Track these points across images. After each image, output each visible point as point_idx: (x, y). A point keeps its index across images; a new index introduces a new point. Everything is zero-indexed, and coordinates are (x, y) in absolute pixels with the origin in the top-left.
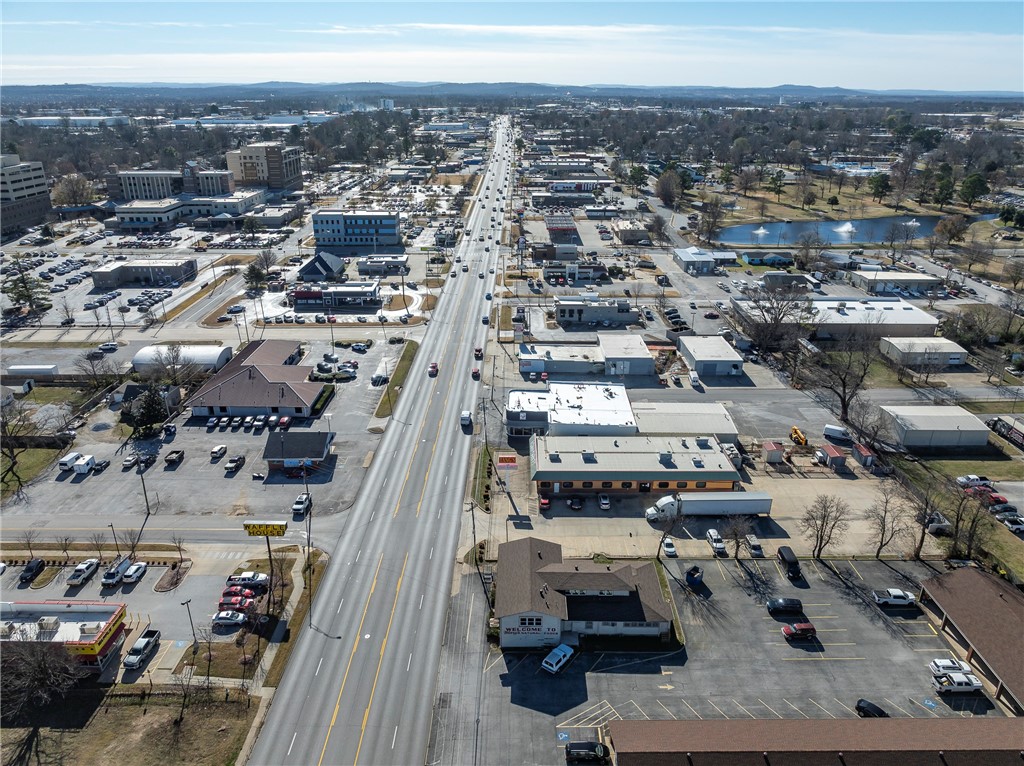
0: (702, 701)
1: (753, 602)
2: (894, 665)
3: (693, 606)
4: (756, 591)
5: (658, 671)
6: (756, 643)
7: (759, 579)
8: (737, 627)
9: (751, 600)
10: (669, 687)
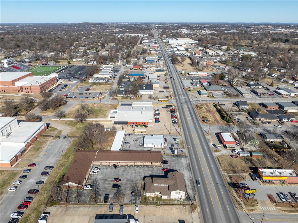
0: (144, 170)
2: (103, 175)
3: (138, 189)
4: (120, 193)
5: (150, 175)
6: (128, 180)
8: (130, 184)
9: (123, 191)
10: (149, 172)
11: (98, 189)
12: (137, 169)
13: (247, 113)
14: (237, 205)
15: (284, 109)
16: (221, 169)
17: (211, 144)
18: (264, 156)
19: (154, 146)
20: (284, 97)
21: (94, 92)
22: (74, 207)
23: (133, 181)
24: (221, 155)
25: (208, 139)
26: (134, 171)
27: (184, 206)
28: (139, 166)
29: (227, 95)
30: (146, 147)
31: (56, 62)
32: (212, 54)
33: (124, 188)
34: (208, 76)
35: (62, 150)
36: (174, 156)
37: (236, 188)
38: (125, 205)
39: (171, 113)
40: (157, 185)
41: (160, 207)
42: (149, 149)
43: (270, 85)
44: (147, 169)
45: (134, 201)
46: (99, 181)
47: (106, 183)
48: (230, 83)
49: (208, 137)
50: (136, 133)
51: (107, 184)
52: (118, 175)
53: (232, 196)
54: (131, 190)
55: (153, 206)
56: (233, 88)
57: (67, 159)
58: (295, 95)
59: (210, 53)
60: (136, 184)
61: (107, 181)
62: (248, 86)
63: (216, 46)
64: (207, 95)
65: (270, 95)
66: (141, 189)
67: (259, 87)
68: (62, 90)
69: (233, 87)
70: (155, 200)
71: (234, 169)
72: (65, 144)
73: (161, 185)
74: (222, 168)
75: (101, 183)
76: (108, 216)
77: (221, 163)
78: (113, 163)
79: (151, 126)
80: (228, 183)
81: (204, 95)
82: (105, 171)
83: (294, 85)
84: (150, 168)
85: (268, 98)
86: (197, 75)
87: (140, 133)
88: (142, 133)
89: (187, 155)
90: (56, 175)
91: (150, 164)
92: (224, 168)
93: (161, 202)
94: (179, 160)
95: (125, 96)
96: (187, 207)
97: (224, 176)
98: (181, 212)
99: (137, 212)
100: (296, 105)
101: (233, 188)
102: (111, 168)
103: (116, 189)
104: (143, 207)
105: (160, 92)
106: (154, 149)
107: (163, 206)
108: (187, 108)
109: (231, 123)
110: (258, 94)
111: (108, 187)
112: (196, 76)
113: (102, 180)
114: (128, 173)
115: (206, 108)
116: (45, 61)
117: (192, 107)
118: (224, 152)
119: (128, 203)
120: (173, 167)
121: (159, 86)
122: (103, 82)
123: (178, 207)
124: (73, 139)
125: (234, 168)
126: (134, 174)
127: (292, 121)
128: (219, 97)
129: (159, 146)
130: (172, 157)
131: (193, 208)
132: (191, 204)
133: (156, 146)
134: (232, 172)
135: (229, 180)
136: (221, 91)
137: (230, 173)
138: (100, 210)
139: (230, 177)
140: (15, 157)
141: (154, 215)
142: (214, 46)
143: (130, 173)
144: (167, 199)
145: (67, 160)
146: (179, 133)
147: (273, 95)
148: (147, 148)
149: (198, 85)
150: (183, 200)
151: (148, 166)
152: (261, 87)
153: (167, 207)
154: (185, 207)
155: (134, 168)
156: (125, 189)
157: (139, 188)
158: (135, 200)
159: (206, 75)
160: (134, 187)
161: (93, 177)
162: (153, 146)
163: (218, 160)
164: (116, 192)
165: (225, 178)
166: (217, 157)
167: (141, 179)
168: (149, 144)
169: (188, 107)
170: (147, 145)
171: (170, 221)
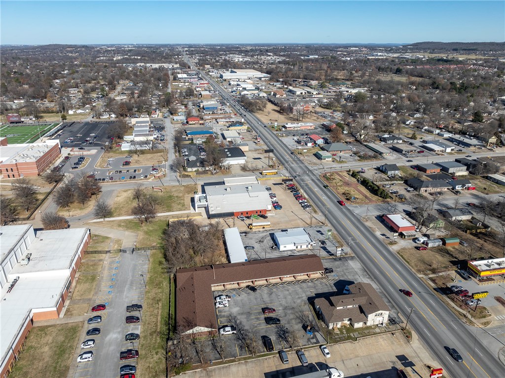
0: (301, 288)
1: (286, 325)
2: (240, 307)
3: (309, 320)
4: (284, 331)
5: (315, 294)
6: (285, 308)
7: (283, 338)
8: (292, 313)
9: (287, 326)
10: (311, 290)
11: (243, 330)
12: (290, 287)
13: (402, 182)
14: (464, 320)
15: (449, 172)
16: (413, 270)
17: (378, 234)
18: (461, 243)
19: (297, 247)
20: (439, 155)
21: (142, 167)
22: (220, 369)
23: (293, 308)
24: (402, 249)
25: (370, 228)
26: (287, 292)
27: (392, 334)
28: (289, 283)
29: (359, 156)
30: (284, 251)
31: (37, 117)
32: (302, 93)
33: (286, 322)
34: (315, 128)
35: (140, 273)
36: (335, 260)
37: (448, 294)
38: (304, 348)
39: (292, 192)
40: (342, 308)
41: (359, 341)
42: (289, 253)
43: (411, 138)
44: (304, 285)
45: (314, 341)
46: (239, 317)
47: (253, 319)
48: (356, 138)
49: (368, 224)
50: (254, 229)
51: (255, 320)
52: (264, 301)
53: (451, 308)
54: (299, 323)
55: (348, 342)
56: (362, 146)
57: (159, 288)
58: (452, 150)
59: (298, 93)
60: (300, 312)
61: (252, 315)
62: (383, 141)
63: (300, 80)
64: (331, 159)
65: (418, 152)
66: (314, 318)
67: (399, 141)
68: (77, 168)
69: (361, 143)
70: (345, 332)
71: (431, 268)
72: (140, 262)
73: (348, 307)
74: (413, 267)
75: (242, 319)
76: (286, 372)
77: (409, 261)
78: (244, 284)
79: (272, 216)
80: (434, 289)
81: (327, 159)
82: (239, 298)
83: (442, 135)
84: (310, 284)
85: (418, 157)
86: (299, 129)
87: (262, 230)
88: (264, 229)
89: (353, 255)
90: (154, 320)
91: (306, 277)
92: (416, 268)
93: (356, 334)
94: (346, 264)
95: (200, 169)
96: (397, 334)
97: (422, 279)
98: (393, 343)
99: (328, 356)
100: (463, 164)
101: (444, 295)
102: (246, 293)
103: (273, 325)
104: (333, 347)
105: (254, 159)
106: (298, 252)
107: (363, 339)
108: (311, 182)
109: (388, 200)
110: (404, 152)
111: (259, 324)
112: (297, 130)
113: (242, 314)
114: (279, 297)
115: (340, 178)
116: (16, 117)
117: (318, 180)
118: (403, 244)
119: (306, 345)
120: (343, 277)
121: (248, 150)
122: (146, 148)
123: (384, 336)
124: (149, 252)
125: (430, 266)
126: (290, 297)
127: (468, 189)
128: (351, 161)
129: (304, 247)
130: (333, 262)
131: (407, 334)
132: (402, 329)
133: (299, 247)
134: (430, 272)
135: (433, 285)
136: (348, 151)
137: (429, 274)
138: (266, 364)
139: (433, 280)
140: (61, 299)
141: (357, 356)
142: (296, 81)
143: (282, 296)
144: (362, 328)
145: (160, 290)
146: (322, 223)
147: (423, 152)
148: (286, 253)
149: (310, 145)
150: (387, 325)
151: (304, 281)
152: (401, 142)
153: (369, 340)
154: (395, 335)
155: (284, 287)
156: (289, 323)
157: (311, 318)
158: (315, 337)
159: (312, 128)
160: (301, 318)
161: (225, 312)
162: (295, 248)
163: (402, 256)
164: (276, 330)
165: (425, 282)
166: (398, 253)
167: (305, 304)
168: (287, 245)
169: (313, 180)
170: (285, 247)
171: (385, 361)
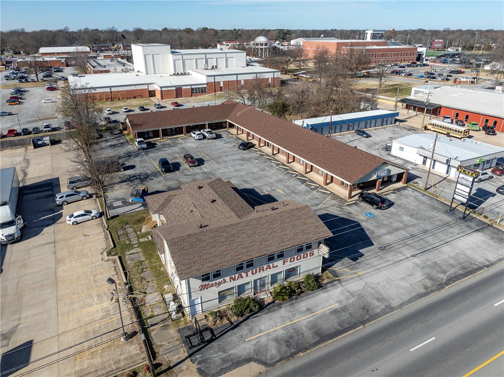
12: (274, 171)
26: (256, 171)
28: (287, 170)
30: (392, 156)
33: (168, 177)
41: (108, 260)
44: (293, 182)
68: (404, 67)
84: (303, 187)
94: (455, 230)
107: (115, 266)
114: (237, 166)
120: (378, 227)
126: (244, 174)
130: (434, 208)
140: (174, 88)
148: (395, 159)
151: (305, 181)
162: (420, 161)
171: (24, 315)
